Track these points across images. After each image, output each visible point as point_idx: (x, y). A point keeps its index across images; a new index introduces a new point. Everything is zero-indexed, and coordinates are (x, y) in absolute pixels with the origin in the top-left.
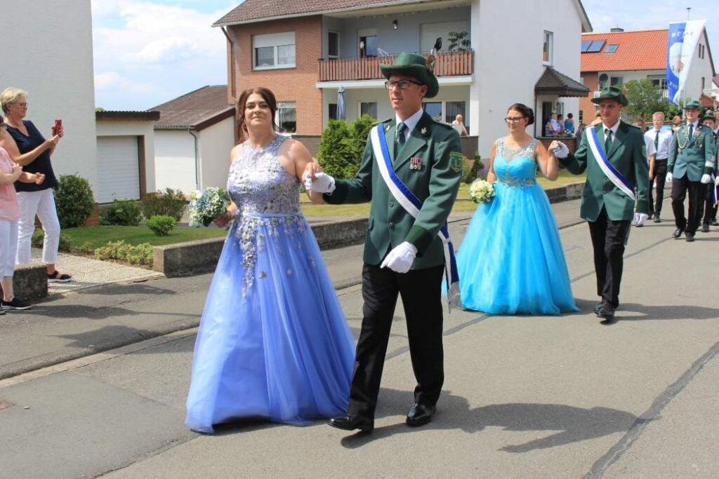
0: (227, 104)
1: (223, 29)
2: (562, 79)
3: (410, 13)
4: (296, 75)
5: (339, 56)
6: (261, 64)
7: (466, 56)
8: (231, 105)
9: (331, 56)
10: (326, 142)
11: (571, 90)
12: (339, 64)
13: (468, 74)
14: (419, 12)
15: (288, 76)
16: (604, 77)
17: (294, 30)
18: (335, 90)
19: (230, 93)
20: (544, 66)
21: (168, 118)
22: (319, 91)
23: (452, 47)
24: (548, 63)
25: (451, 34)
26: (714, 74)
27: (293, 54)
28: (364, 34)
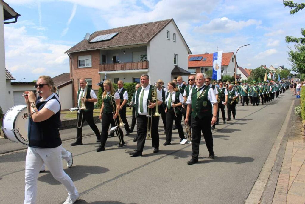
0: (70, 80)
1: (68, 54)
2: (180, 70)
3: (129, 48)
4: (92, 69)
5: (106, 63)
6: (81, 66)
7: (146, 63)
8: (71, 80)
9: (103, 63)
10: (100, 92)
11: (183, 73)
12: (106, 66)
13: (146, 69)
14: (131, 48)
15: (89, 70)
16: (202, 69)
17: (90, 54)
18: (104, 74)
19: (70, 76)
20: (175, 65)
22: (99, 75)
23: (141, 60)
25: (141, 55)
26: (238, 67)
27: (91, 62)
28: (114, 56)
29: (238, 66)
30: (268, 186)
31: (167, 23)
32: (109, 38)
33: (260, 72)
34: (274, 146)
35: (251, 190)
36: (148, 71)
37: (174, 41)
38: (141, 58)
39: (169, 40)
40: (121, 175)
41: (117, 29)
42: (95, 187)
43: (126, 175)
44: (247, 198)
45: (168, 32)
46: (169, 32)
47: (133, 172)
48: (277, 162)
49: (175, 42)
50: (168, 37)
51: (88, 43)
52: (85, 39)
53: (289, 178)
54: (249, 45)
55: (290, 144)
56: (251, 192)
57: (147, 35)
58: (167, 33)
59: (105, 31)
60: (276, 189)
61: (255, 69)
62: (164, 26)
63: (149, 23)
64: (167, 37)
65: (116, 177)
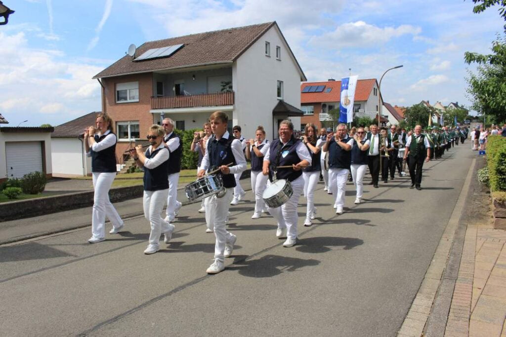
1: (99, 80)
2: (287, 106)
3: (200, 71)
4: (139, 106)
5: (163, 95)
6: (120, 100)
7: (230, 95)
9: (159, 95)
11: (293, 113)
12: (164, 100)
13: (231, 105)
14: (206, 71)
15: (135, 106)
16: (324, 106)
17: (139, 81)
18: (159, 114)
20: (278, 99)
21: (68, 130)
22: (152, 114)
23: (222, 90)
24: (280, 98)
25: (222, 83)
26: (383, 104)
27: (138, 94)
28: (177, 83)
29: (384, 101)
30: (436, 304)
31: (266, 28)
32: (168, 53)
33: (419, 111)
34: (444, 235)
35: (408, 312)
36: (234, 109)
37: (277, 60)
38: (222, 87)
39: (269, 57)
40: (183, 287)
41: (181, 38)
42: (136, 308)
43: (191, 287)
44: (400, 328)
45: (267, 44)
46: (269, 43)
47: (204, 281)
48: (450, 262)
49: (280, 60)
50: (268, 52)
51: (133, 61)
52: (128, 55)
53: (471, 290)
54: (402, 66)
55: (471, 232)
56: (408, 317)
57: (233, 48)
58: (265, 45)
59: (162, 41)
60: (451, 310)
61: (412, 108)
62: (260, 34)
63: (235, 29)
64: (266, 53)
65: (173, 291)
